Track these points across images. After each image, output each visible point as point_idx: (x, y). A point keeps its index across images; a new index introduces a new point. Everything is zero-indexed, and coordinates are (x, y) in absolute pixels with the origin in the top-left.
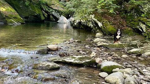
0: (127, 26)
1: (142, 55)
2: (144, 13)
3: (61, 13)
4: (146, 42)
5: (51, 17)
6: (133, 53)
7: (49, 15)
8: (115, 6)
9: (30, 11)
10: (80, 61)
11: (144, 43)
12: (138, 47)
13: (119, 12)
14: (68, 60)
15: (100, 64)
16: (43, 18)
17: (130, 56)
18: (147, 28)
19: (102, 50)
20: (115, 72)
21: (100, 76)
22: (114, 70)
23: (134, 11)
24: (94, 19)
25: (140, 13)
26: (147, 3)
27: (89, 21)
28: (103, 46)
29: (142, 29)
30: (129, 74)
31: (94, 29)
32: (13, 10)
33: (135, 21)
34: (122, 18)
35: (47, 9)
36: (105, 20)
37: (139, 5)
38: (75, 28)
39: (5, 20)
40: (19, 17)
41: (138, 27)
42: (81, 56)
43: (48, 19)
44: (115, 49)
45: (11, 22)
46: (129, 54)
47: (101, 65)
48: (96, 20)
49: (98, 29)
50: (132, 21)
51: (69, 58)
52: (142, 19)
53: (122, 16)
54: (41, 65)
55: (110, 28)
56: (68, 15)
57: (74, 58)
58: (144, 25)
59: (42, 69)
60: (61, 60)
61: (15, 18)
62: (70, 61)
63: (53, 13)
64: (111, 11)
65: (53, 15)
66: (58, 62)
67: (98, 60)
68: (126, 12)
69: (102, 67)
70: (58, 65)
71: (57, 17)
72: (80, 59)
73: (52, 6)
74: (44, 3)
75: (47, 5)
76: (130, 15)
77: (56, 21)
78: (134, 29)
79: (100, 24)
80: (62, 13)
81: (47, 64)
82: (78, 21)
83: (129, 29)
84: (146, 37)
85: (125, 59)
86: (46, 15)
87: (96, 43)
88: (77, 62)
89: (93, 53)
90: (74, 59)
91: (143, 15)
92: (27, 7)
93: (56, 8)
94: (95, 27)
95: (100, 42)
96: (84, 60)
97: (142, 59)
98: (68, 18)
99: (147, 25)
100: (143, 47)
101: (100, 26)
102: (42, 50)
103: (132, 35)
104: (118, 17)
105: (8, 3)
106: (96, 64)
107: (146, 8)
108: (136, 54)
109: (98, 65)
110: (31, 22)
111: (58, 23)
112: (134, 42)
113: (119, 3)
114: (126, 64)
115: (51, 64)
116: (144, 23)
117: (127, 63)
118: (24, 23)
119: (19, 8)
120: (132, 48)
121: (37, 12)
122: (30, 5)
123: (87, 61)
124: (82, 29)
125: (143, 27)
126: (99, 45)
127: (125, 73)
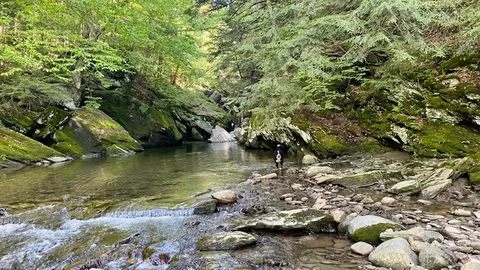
0: (364, 134)
1: (423, 192)
2: (396, 104)
3: (214, 122)
4: (416, 165)
5: (195, 131)
6: (402, 191)
7: (189, 129)
8: (335, 95)
9: (151, 123)
10: (299, 220)
11: (413, 166)
12: (405, 177)
13: (340, 106)
14: (270, 221)
15: (344, 224)
16: (178, 136)
17: (398, 198)
18: (411, 135)
19: (333, 191)
20: (388, 239)
21: (353, 252)
22: (382, 235)
23: (372, 102)
24: (291, 126)
25: (388, 105)
26: (400, 83)
27: (281, 132)
28: (330, 182)
29: (397, 137)
30: (421, 240)
31: (293, 147)
32: (116, 126)
33: (380, 123)
34: (351, 119)
35: (184, 117)
36: (316, 127)
37: (383, 89)
38: (249, 148)
39: (100, 148)
40: (130, 138)
41: (388, 134)
42: (299, 211)
43: (188, 136)
44: (357, 187)
45: (115, 152)
46: (394, 194)
47: (347, 227)
48: (296, 128)
49: (301, 146)
50: (373, 122)
51: (271, 218)
52: (395, 117)
53: (349, 114)
54: (214, 241)
55: (330, 142)
56: (230, 123)
57: (284, 215)
58: (403, 129)
59: (219, 249)
60: (254, 224)
61: (122, 141)
62: (275, 223)
63: (198, 123)
64: (329, 105)
65: (197, 128)
66: (248, 230)
67: (337, 215)
68: (357, 105)
69: (352, 231)
70: (251, 237)
71: (208, 130)
72: (298, 216)
73: (195, 110)
74: (178, 104)
75: (183, 107)
76: (365, 112)
77: (206, 140)
78: (380, 140)
79: (306, 137)
80: (216, 121)
81: (227, 238)
82: (254, 135)
83: (371, 140)
84: (412, 153)
85: (392, 205)
86: (184, 128)
87: (312, 177)
88: (292, 224)
89: (319, 200)
90: (283, 219)
91: (396, 109)
92: (144, 116)
93: (204, 113)
94: (295, 143)
95: (320, 174)
96: (307, 219)
97: (428, 203)
98: (229, 129)
99: (409, 128)
100: (416, 176)
101: (305, 140)
102: (204, 204)
103: (378, 152)
104: (342, 119)
105: (105, 112)
106: (335, 224)
107: (401, 94)
108: (409, 193)
109: (339, 226)
110: (154, 147)
111: (210, 142)
112: (393, 168)
113: (338, 89)
114: (401, 218)
115: (239, 236)
116: (402, 125)
117: (401, 215)
118: (141, 151)
119: (128, 119)
120: (393, 179)
121: (166, 123)
122: (149, 111)
123: (315, 219)
124: (265, 149)
125: (400, 134)
126: (321, 180)
127: (411, 238)
